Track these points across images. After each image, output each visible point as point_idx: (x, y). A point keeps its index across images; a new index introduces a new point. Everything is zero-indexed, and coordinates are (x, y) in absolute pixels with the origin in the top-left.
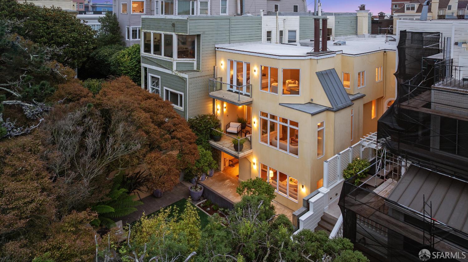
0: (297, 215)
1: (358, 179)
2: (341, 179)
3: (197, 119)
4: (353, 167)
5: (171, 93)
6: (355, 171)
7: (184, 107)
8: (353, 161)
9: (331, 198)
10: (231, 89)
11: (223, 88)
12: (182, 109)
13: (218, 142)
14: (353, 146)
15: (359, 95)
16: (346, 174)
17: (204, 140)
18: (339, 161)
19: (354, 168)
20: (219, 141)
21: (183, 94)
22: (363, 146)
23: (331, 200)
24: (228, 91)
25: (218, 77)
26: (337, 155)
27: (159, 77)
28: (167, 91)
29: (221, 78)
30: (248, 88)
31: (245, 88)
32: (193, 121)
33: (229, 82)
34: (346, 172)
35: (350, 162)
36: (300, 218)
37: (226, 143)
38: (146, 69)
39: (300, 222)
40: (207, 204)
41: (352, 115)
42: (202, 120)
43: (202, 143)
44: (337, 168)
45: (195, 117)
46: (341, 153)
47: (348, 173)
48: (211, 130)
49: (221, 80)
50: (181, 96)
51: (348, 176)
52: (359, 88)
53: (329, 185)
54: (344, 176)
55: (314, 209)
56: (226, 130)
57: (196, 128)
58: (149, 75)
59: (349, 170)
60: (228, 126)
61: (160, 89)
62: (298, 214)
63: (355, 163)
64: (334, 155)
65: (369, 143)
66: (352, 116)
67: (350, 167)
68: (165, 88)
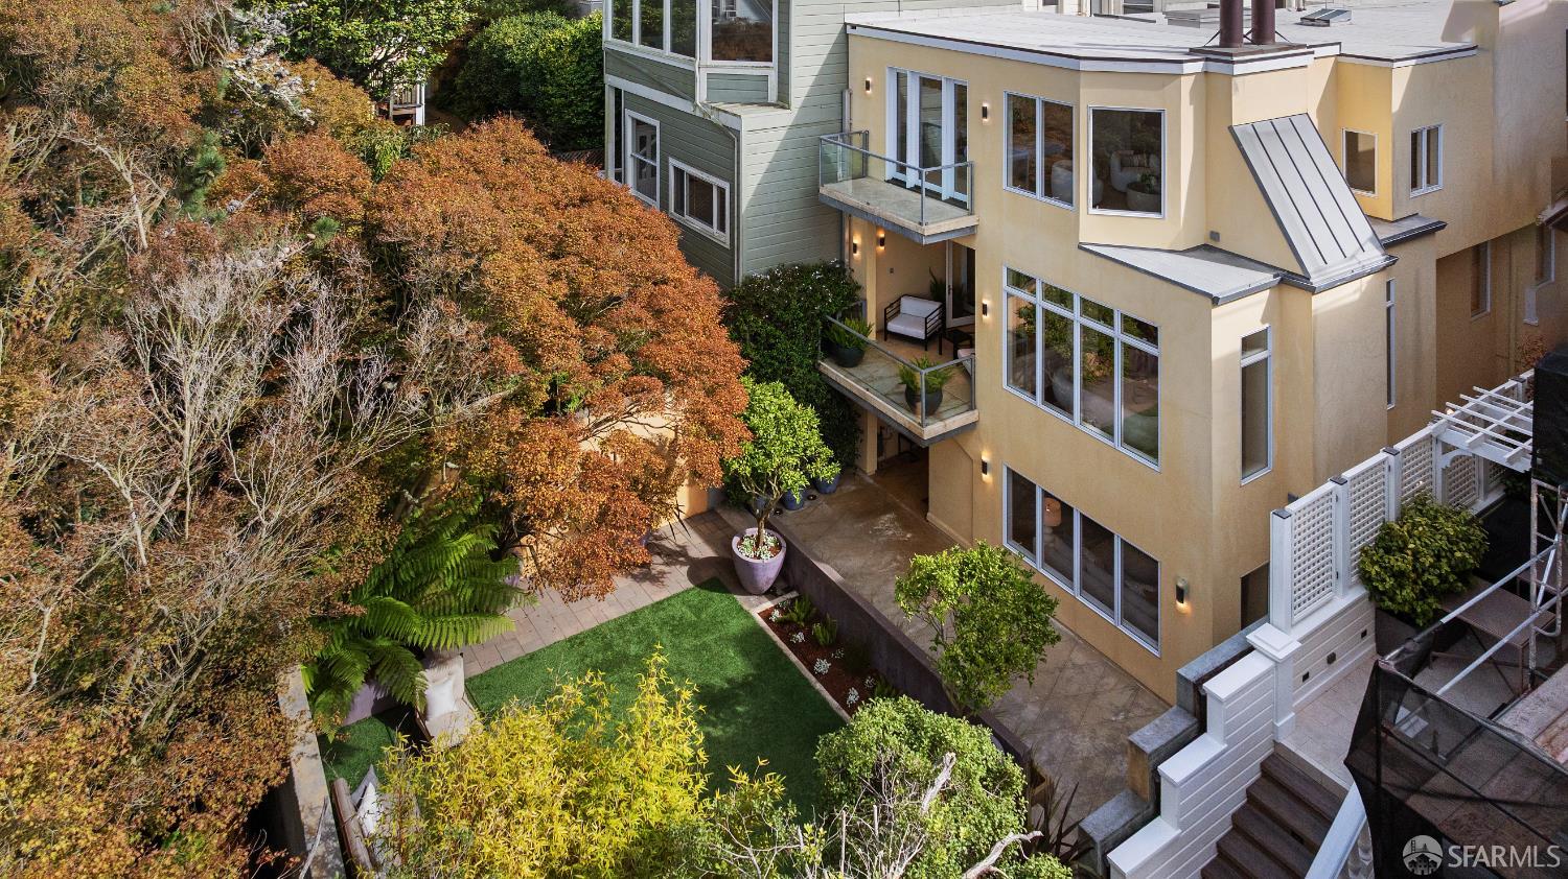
0: (1148, 749)
1: (1431, 600)
2: (1350, 587)
3: (774, 279)
4: (1406, 544)
5: (692, 179)
6: (1416, 559)
7: (732, 235)
8: (1402, 516)
9: (1306, 677)
10: (900, 176)
11: (872, 172)
12: (724, 239)
13: (851, 370)
14: (1399, 446)
15: (1415, 224)
16: (1373, 573)
17: (797, 357)
18: (1340, 513)
19: (1411, 546)
20: (854, 365)
21: (726, 186)
22: (1447, 448)
23: (1308, 682)
24: (888, 182)
25: (855, 128)
26: (1329, 486)
27: (656, 123)
28: (679, 172)
29: (866, 135)
30: (961, 174)
31: (948, 177)
32: (760, 286)
33: (891, 152)
34: (1374, 563)
35: (1392, 517)
36: (1165, 768)
37: (881, 378)
38: (618, 92)
39: (1164, 786)
40: (795, 617)
41: (1389, 304)
42: (792, 284)
43: (792, 370)
44: (1333, 543)
45: (770, 272)
46: (1348, 474)
47: (1380, 566)
48: (827, 325)
49: (866, 144)
50: (722, 192)
51: (1384, 580)
52: (1416, 193)
53: (1297, 618)
54: (1365, 578)
55: (1228, 729)
56: (886, 325)
57: (771, 313)
58: (629, 115)
59: (1388, 551)
60: (892, 310)
61: (658, 165)
62: (1156, 746)
63: (1415, 525)
64: (1316, 485)
65: (1476, 436)
66: (1389, 309)
67: (1387, 541)
68: (673, 162)
